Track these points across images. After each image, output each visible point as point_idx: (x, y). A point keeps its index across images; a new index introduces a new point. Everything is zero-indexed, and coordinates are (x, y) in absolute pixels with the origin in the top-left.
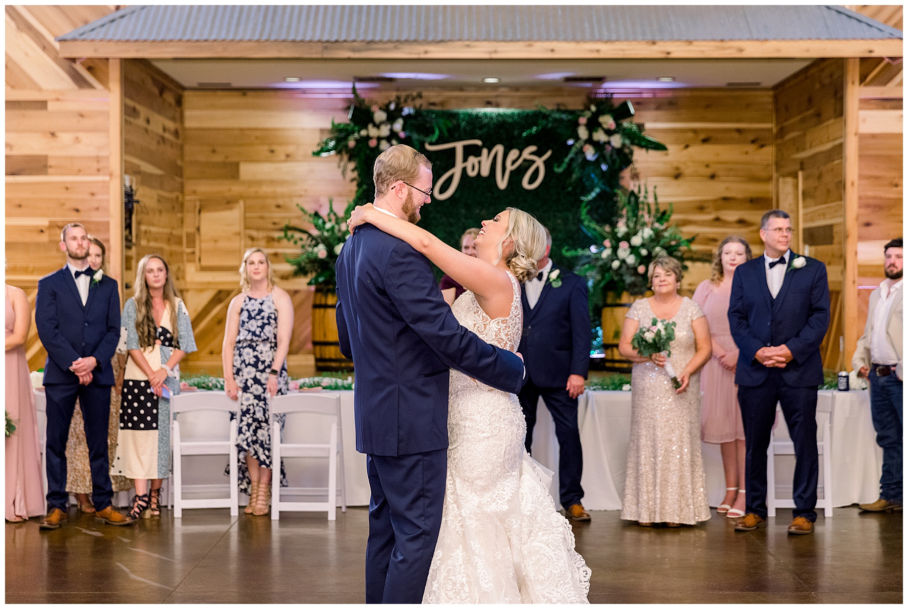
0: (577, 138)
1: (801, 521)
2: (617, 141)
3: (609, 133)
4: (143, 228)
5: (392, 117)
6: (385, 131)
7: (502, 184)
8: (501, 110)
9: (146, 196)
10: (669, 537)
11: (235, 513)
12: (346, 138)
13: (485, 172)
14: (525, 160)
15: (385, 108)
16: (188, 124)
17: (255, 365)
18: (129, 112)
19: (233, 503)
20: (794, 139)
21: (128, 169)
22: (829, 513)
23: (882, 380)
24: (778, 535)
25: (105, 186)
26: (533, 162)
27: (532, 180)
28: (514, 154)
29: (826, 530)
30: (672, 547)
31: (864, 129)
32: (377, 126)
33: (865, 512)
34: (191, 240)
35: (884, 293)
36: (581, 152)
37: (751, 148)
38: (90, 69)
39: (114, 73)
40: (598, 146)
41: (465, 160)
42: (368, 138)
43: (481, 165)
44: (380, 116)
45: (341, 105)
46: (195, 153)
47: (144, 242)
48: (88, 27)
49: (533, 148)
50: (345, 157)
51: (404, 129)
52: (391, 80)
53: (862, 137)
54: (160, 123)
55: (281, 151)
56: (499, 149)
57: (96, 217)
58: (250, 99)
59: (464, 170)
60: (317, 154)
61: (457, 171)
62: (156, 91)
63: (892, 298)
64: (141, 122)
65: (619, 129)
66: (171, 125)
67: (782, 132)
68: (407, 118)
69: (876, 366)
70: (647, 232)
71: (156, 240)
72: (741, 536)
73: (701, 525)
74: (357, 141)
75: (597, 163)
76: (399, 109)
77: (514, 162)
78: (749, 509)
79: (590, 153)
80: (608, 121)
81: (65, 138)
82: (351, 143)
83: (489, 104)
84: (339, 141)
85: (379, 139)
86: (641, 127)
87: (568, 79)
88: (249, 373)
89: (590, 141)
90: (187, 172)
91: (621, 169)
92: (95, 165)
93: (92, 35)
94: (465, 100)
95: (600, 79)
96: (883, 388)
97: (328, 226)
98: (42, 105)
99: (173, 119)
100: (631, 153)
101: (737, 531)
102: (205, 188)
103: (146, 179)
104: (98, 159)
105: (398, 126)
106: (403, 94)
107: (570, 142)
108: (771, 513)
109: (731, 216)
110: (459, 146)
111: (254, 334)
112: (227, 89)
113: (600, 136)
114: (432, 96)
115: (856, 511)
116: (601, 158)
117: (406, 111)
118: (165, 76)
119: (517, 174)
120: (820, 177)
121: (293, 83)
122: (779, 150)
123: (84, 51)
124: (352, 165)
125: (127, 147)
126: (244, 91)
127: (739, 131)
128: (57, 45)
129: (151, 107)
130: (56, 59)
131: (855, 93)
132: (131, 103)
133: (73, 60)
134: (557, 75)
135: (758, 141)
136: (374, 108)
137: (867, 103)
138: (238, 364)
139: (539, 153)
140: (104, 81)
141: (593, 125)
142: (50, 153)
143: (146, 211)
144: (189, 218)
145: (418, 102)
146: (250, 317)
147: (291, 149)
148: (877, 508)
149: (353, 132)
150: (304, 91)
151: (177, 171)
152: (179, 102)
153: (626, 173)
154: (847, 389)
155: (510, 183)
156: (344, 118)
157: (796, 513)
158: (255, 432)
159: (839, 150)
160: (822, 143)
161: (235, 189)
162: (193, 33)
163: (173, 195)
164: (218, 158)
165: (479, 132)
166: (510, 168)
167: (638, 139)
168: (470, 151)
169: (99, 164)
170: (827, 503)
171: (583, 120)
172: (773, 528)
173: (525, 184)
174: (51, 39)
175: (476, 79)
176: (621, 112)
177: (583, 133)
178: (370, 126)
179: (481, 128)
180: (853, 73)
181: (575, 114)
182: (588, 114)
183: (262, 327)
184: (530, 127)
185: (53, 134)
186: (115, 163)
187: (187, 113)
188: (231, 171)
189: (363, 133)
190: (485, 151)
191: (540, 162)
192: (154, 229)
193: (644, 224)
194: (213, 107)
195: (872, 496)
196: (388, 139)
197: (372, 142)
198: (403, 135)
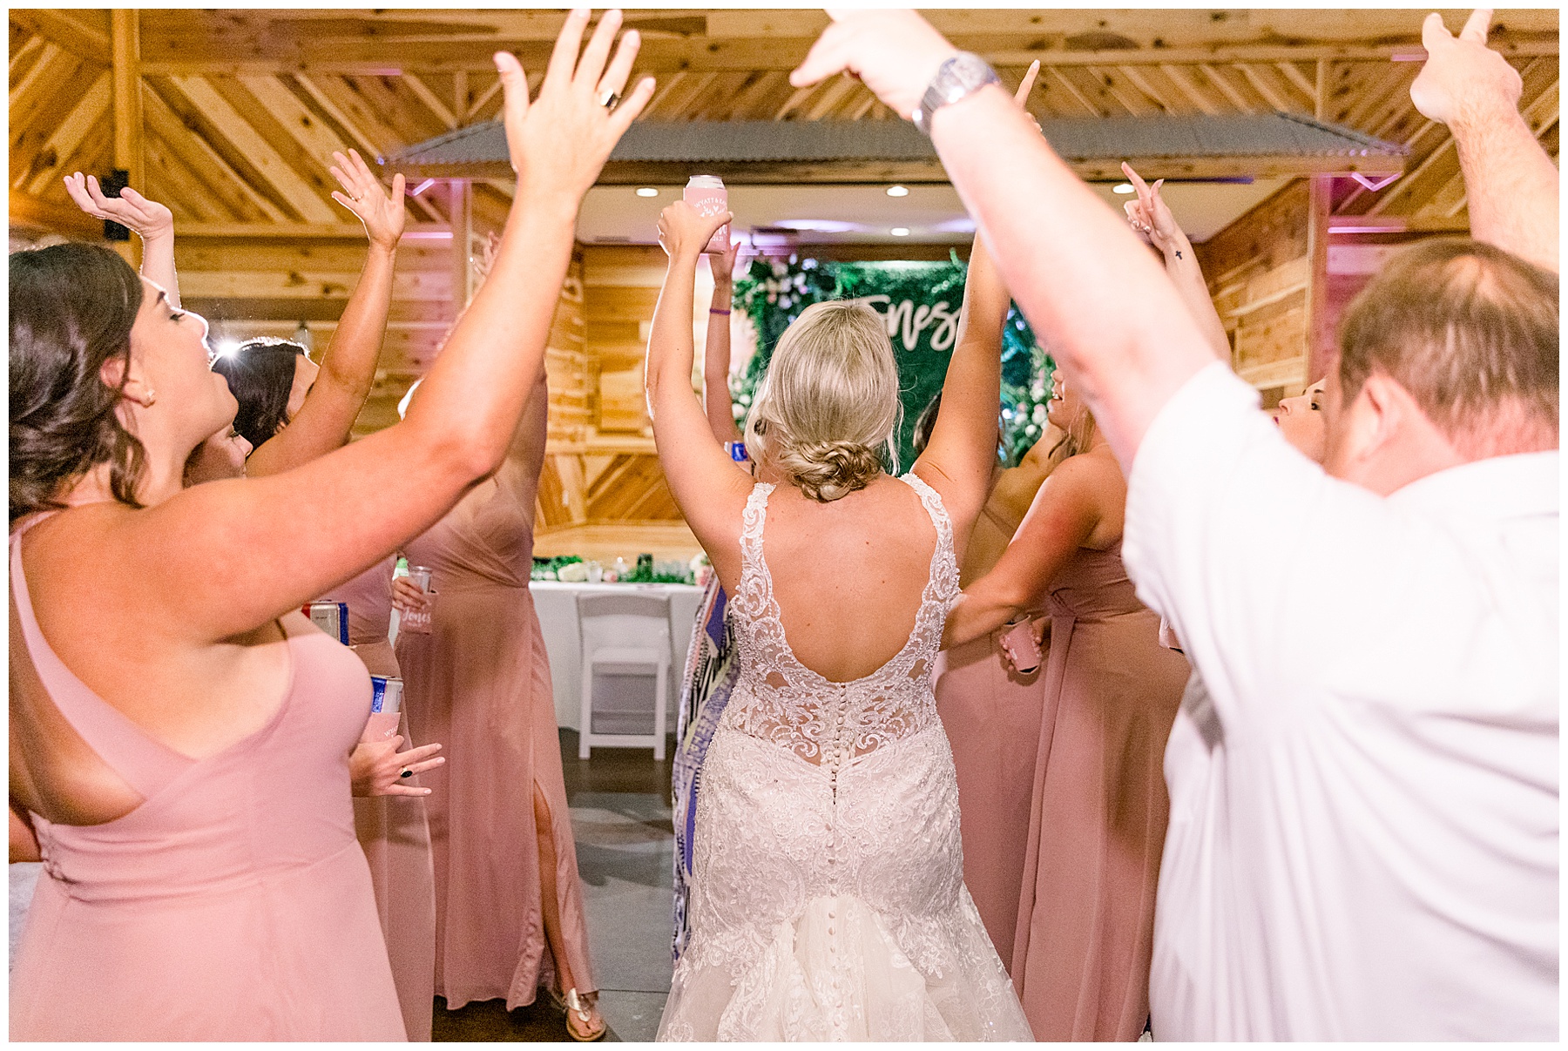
6: (785, 286)
7: (911, 343)
12: (743, 293)
14: (935, 319)
15: (785, 260)
16: (589, 282)
26: (942, 320)
27: (942, 340)
28: (923, 311)
32: (777, 280)
42: (767, 293)
44: (780, 269)
49: (944, 305)
51: (806, 283)
56: (907, 306)
68: (809, 273)
74: (756, 297)
76: (800, 263)
77: (922, 321)
82: (749, 297)
85: (780, 295)
92: (437, 311)
105: (799, 280)
112: (626, 244)
117: (808, 265)
119: (927, 333)
124: (751, 319)
126: (645, 247)
136: (773, 261)
139: (951, 310)
149: (749, 287)
155: (919, 343)
161: (636, 349)
165: (886, 288)
166: (919, 326)
173: (935, 343)
178: (770, 281)
179: (889, 283)
184: (939, 281)
189: (761, 287)
190: (892, 308)
191: (951, 320)
196: (789, 294)
197: (772, 299)
198: (803, 290)
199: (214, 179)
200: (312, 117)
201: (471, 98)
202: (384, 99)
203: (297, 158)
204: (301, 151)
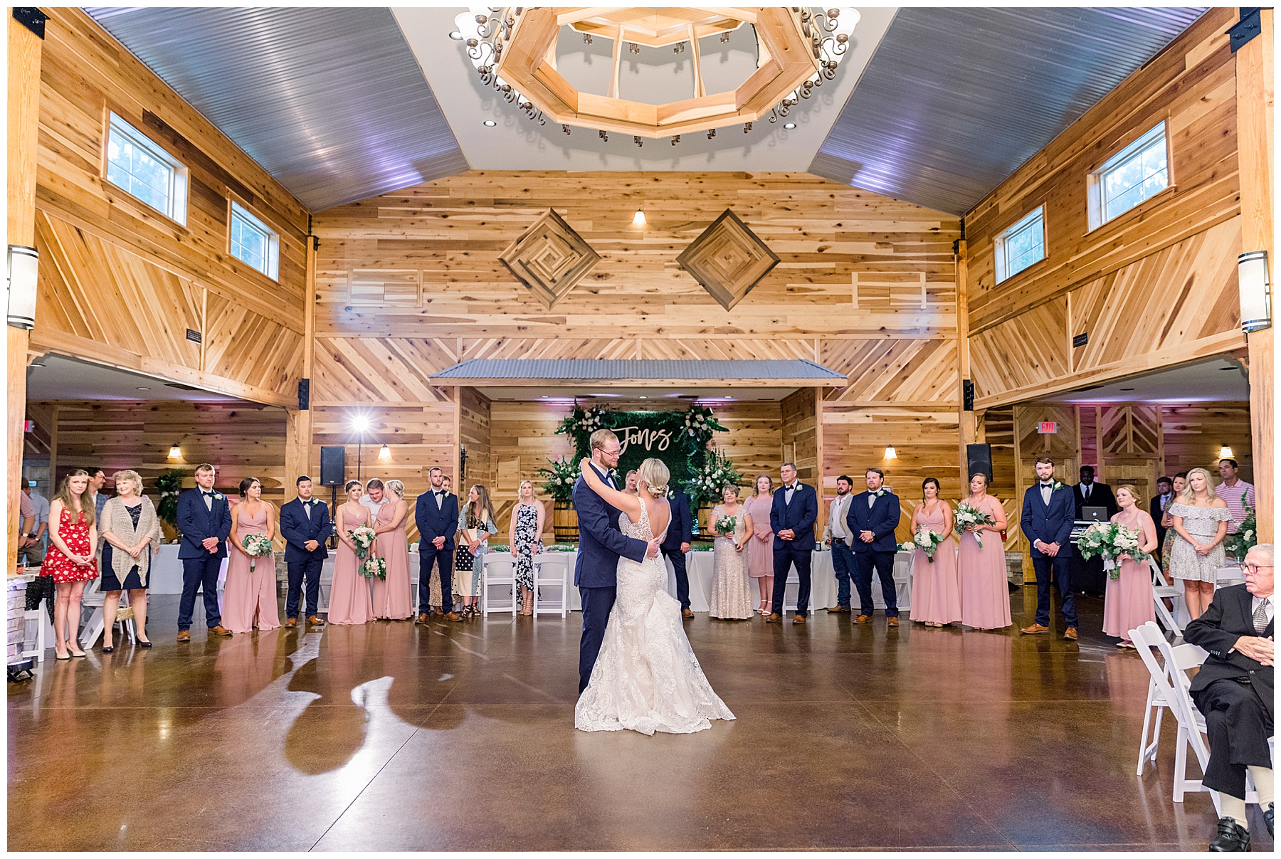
0: (685, 426)
1: (799, 617)
2: (704, 427)
3: (701, 423)
4: (470, 470)
5: (594, 416)
6: (590, 422)
7: (648, 449)
8: (648, 412)
9: (471, 454)
10: (733, 625)
11: (514, 614)
12: (571, 426)
13: (640, 443)
14: (659, 437)
15: (591, 411)
16: (492, 419)
17: (526, 539)
18: (464, 413)
19: (513, 609)
20: (791, 426)
21: (463, 441)
22: (812, 613)
23: (838, 546)
24: (787, 624)
25: (451, 449)
26: (664, 437)
27: (663, 446)
28: (654, 433)
29: (812, 621)
30: (735, 630)
31: (825, 422)
32: (587, 420)
33: (830, 612)
34: (494, 476)
35: (838, 503)
36: (687, 432)
37: (770, 430)
38: (444, 391)
39: (457, 394)
40: (695, 430)
41: (630, 436)
42: (582, 425)
43: (638, 439)
44: (588, 415)
45: (569, 409)
46: (496, 433)
47: (470, 477)
48: (444, 371)
49: (664, 431)
50: (571, 435)
51: (600, 421)
52: (594, 397)
53: (824, 426)
54: (479, 418)
55: (539, 432)
56: (647, 431)
57: (446, 464)
58: (524, 406)
59: (630, 441)
60: (557, 433)
61: (626, 442)
62: (477, 402)
63: (842, 505)
64: (470, 417)
65: (706, 421)
66: (484, 419)
67: (785, 423)
68: (601, 416)
69: (834, 538)
70: (720, 472)
71: (476, 476)
72: (769, 625)
73: (749, 619)
74: (577, 427)
75: (695, 438)
76: (598, 411)
77: (654, 437)
78: (773, 611)
79: (691, 433)
80: (700, 417)
81: (432, 425)
82: (574, 428)
83: (642, 409)
84: (567, 427)
85: (588, 426)
86: (716, 420)
87: (680, 397)
88: (522, 543)
89: (691, 427)
90: (492, 442)
91: (707, 441)
92: (446, 439)
93: (446, 375)
94: (630, 407)
95: (697, 397)
96: (839, 549)
97: (562, 469)
98: (421, 409)
99: (486, 416)
100: (712, 433)
101: (767, 622)
102: (502, 450)
103: (472, 446)
104: (448, 436)
105: (597, 420)
106: (600, 404)
107: (682, 428)
108: (784, 613)
109: (761, 464)
110: (627, 429)
111: (525, 523)
112: (512, 401)
113: (696, 425)
114: (614, 405)
115: (826, 611)
116: (697, 435)
117: (601, 412)
118: (482, 395)
119: (656, 443)
120: (804, 444)
121: (545, 398)
122: (784, 431)
123: (442, 383)
124: (574, 439)
125: (463, 430)
126: (521, 402)
127: (764, 422)
128: (429, 380)
129: (475, 410)
130: (427, 387)
131: (821, 404)
132: (464, 408)
133: (437, 387)
134: (676, 395)
135: (774, 427)
136: (585, 411)
137: (826, 409)
138: (517, 539)
139: (666, 433)
140: (452, 398)
141: (693, 419)
142: (424, 433)
143: (471, 461)
144: (493, 465)
145: (607, 408)
146: (523, 515)
147: (544, 431)
148: (836, 610)
149: (575, 423)
150: (550, 402)
151: (488, 442)
152: (489, 407)
153: (709, 443)
154: (820, 550)
155: (652, 447)
156: (571, 416)
157: (797, 612)
158: (525, 573)
159: (814, 431)
160: (804, 429)
161: (516, 450)
162: (496, 374)
163: (485, 454)
164: (508, 435)
165: (637, 423)
166: (652, 440)
167: (714, 426)
168: (632, 432)
169: (448, 438)
170: (812, 608)
171: (688, 417)
172: (785, 621)
173: (660, 448)
174: (426, 377)
175: (636, 397)
176: (707, 413)
177: (688, 423)
178: (583, 420)
179: (638, 421)
180: (820, 395)
181: (684, 414)
182: (690, 414)
183: (529, 520)
184: (662, 420)
185: (425, 424)
186: (457, 439)
187: (492, 413)
188: (514, 442)
189: (580, 423)
190: (640, 432)
191: (667, 437)
192: (475, 471)
193: (718, 468)
194: (505, 410)
195: (834, 604)
196: (592, 426)
197: (585, 428)
198: (599, 424)
199: (347, 383)
200: (392, 356)
201: (464, 349)
202: (425, 349)
203: (386, 373)
204: (387, 370)
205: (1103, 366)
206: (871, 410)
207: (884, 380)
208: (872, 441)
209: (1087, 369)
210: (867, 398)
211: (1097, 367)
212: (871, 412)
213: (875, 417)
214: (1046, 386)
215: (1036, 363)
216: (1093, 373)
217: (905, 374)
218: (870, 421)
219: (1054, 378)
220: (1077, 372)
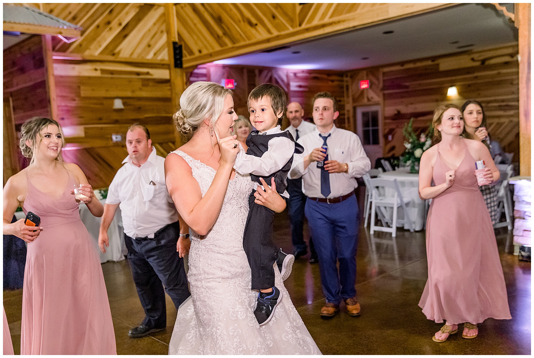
31: (57, 73)
53: (57, 77)
131: (50, 56)
137: (56, 61)
180: (48, 46)
205: (335, 19)
206: (98, 64)
207: (108, 37)
208: (101, 93)
209: (316, 22)
210: (95, 51)
211: (327, 20)
212: (100, 66)
213: (103, 71)
214: (268, 41)
215: (254, 21)
216: (324, 26)
217: (125, 32)
218: (98, 74)
219: (275, 33)
220: (304, 26)
